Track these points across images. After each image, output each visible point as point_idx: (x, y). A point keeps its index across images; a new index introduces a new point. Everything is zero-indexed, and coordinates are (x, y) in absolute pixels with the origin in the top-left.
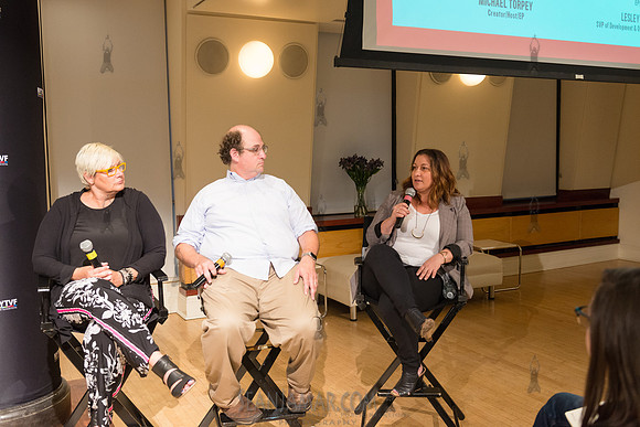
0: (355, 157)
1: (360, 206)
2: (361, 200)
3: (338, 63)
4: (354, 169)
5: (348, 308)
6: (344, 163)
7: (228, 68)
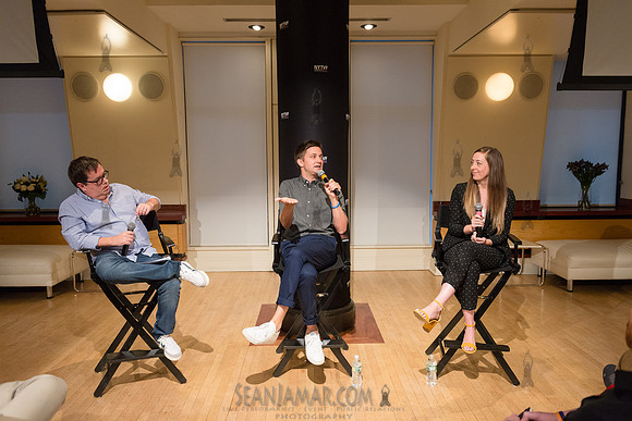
0: (582, 161)
1: (584, 201)
2: (585, 197)
3: (560, 87)
4: (580, 171)
5: (566, 281)
6: (571, 166)
7: (477, 94)
